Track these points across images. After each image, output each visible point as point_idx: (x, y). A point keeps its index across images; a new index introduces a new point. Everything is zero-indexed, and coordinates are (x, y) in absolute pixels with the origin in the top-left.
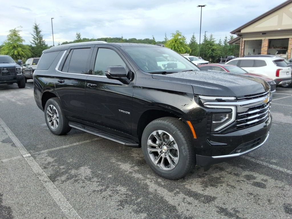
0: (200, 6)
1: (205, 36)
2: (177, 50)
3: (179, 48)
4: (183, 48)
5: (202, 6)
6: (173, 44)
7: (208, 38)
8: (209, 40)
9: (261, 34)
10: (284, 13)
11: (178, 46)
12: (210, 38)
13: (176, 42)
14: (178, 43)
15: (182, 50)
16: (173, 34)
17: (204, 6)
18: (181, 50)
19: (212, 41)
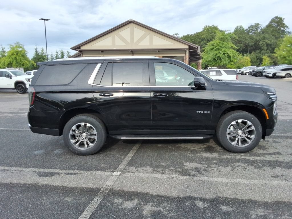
0: (43, 19)
1: (36, 50)
2: (20, 63)
3: (22, 61)
4: (26, 61)
5: (45, 20)
6: (14, 56)
7: (40, 52)
8: (40, 54)
9: (100, 52)
10: (116, 36)
11: (20, 58)
12: (41, 52)
13: (17, 54)
14: (20, 55)
15: (26, 63)
16: (11, 45)
17: (47, 20)
18: (24, 63)
19: (43, 55)
